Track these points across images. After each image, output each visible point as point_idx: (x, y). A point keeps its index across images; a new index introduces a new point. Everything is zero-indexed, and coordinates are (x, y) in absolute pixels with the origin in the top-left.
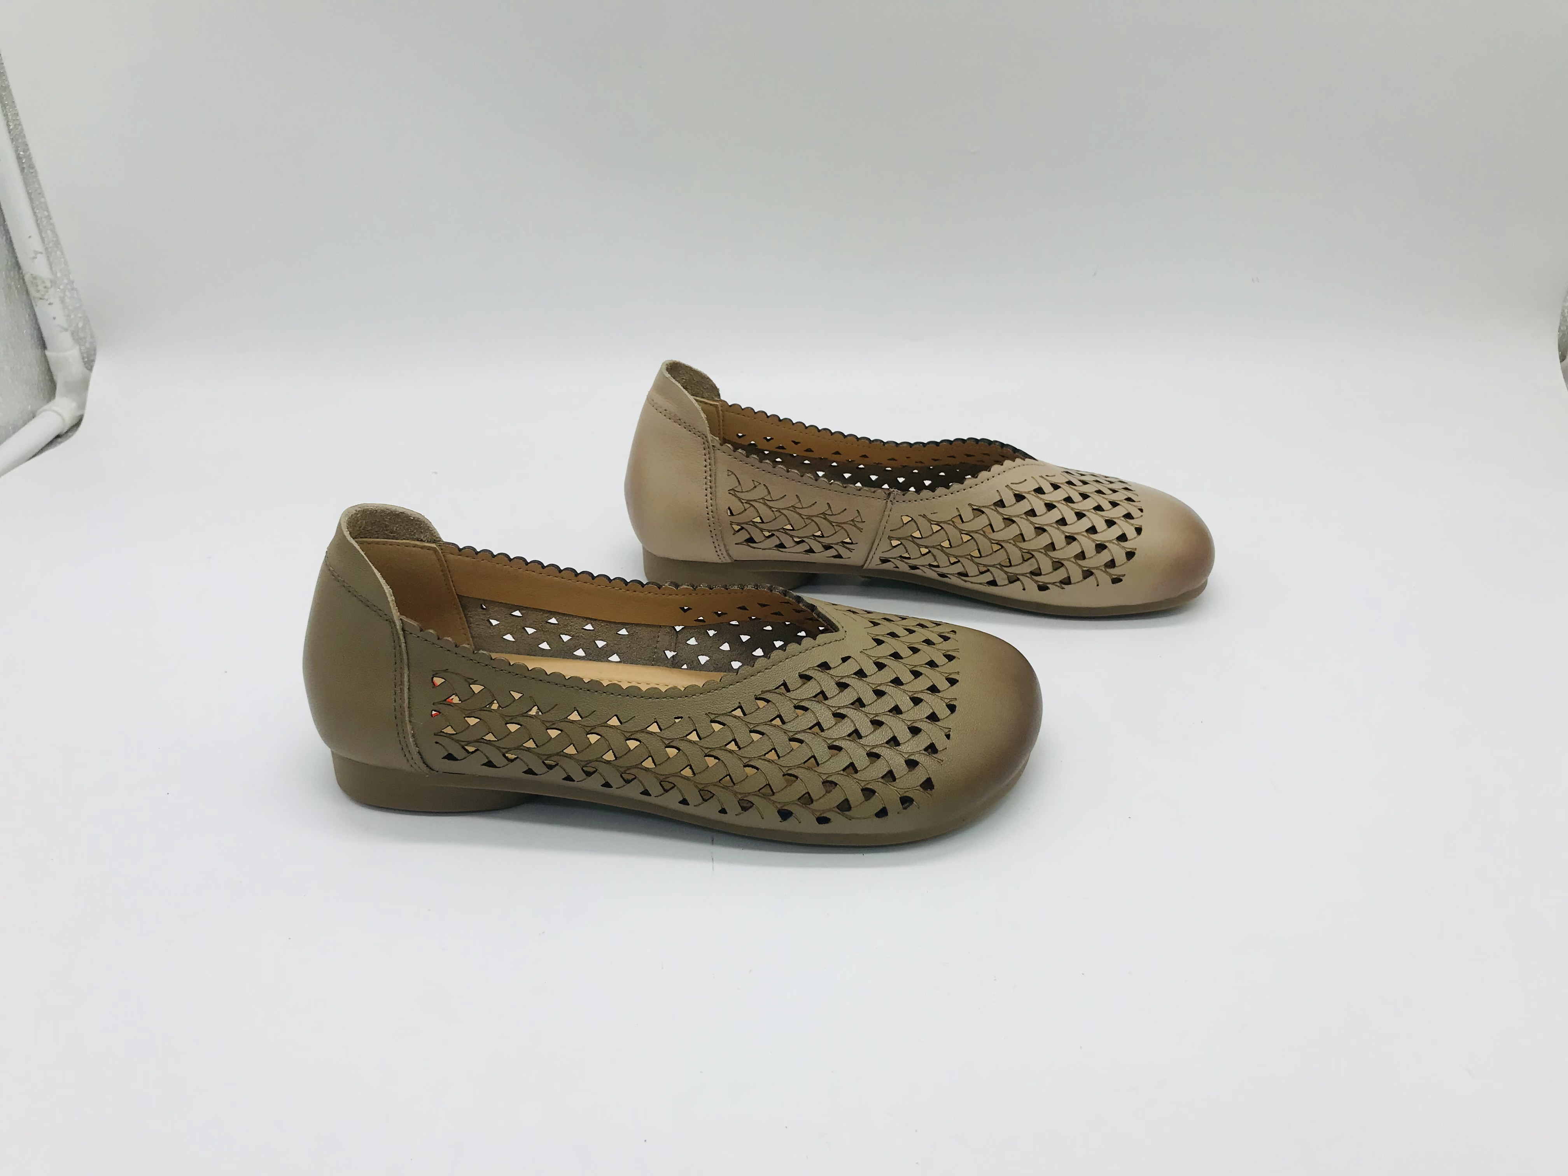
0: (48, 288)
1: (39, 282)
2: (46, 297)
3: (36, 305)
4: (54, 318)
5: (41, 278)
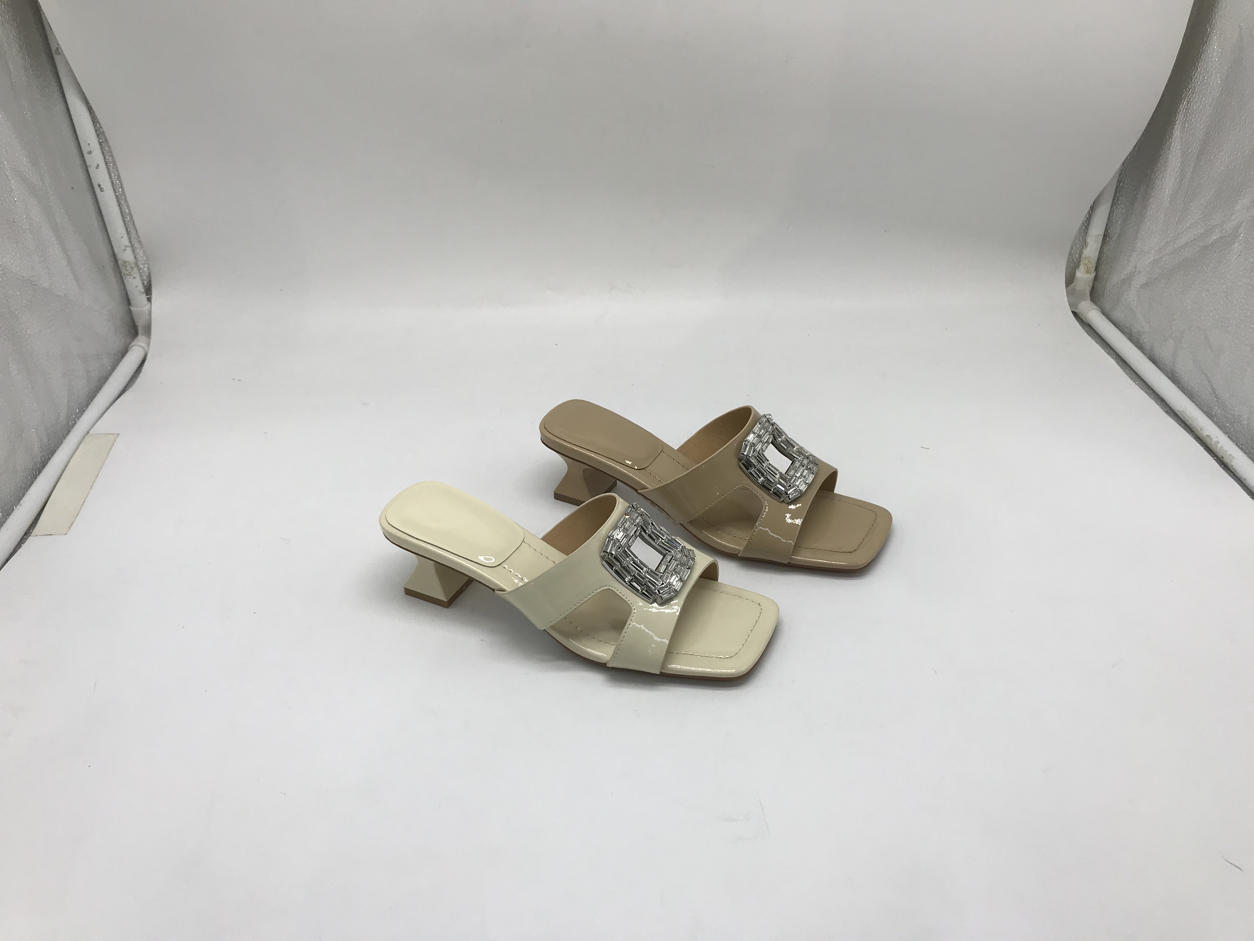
0: (134, 268)
1: (128, 264)
2: (132, 274)
3: (126, 279)
4: (137, 287)
5: (129, 262)
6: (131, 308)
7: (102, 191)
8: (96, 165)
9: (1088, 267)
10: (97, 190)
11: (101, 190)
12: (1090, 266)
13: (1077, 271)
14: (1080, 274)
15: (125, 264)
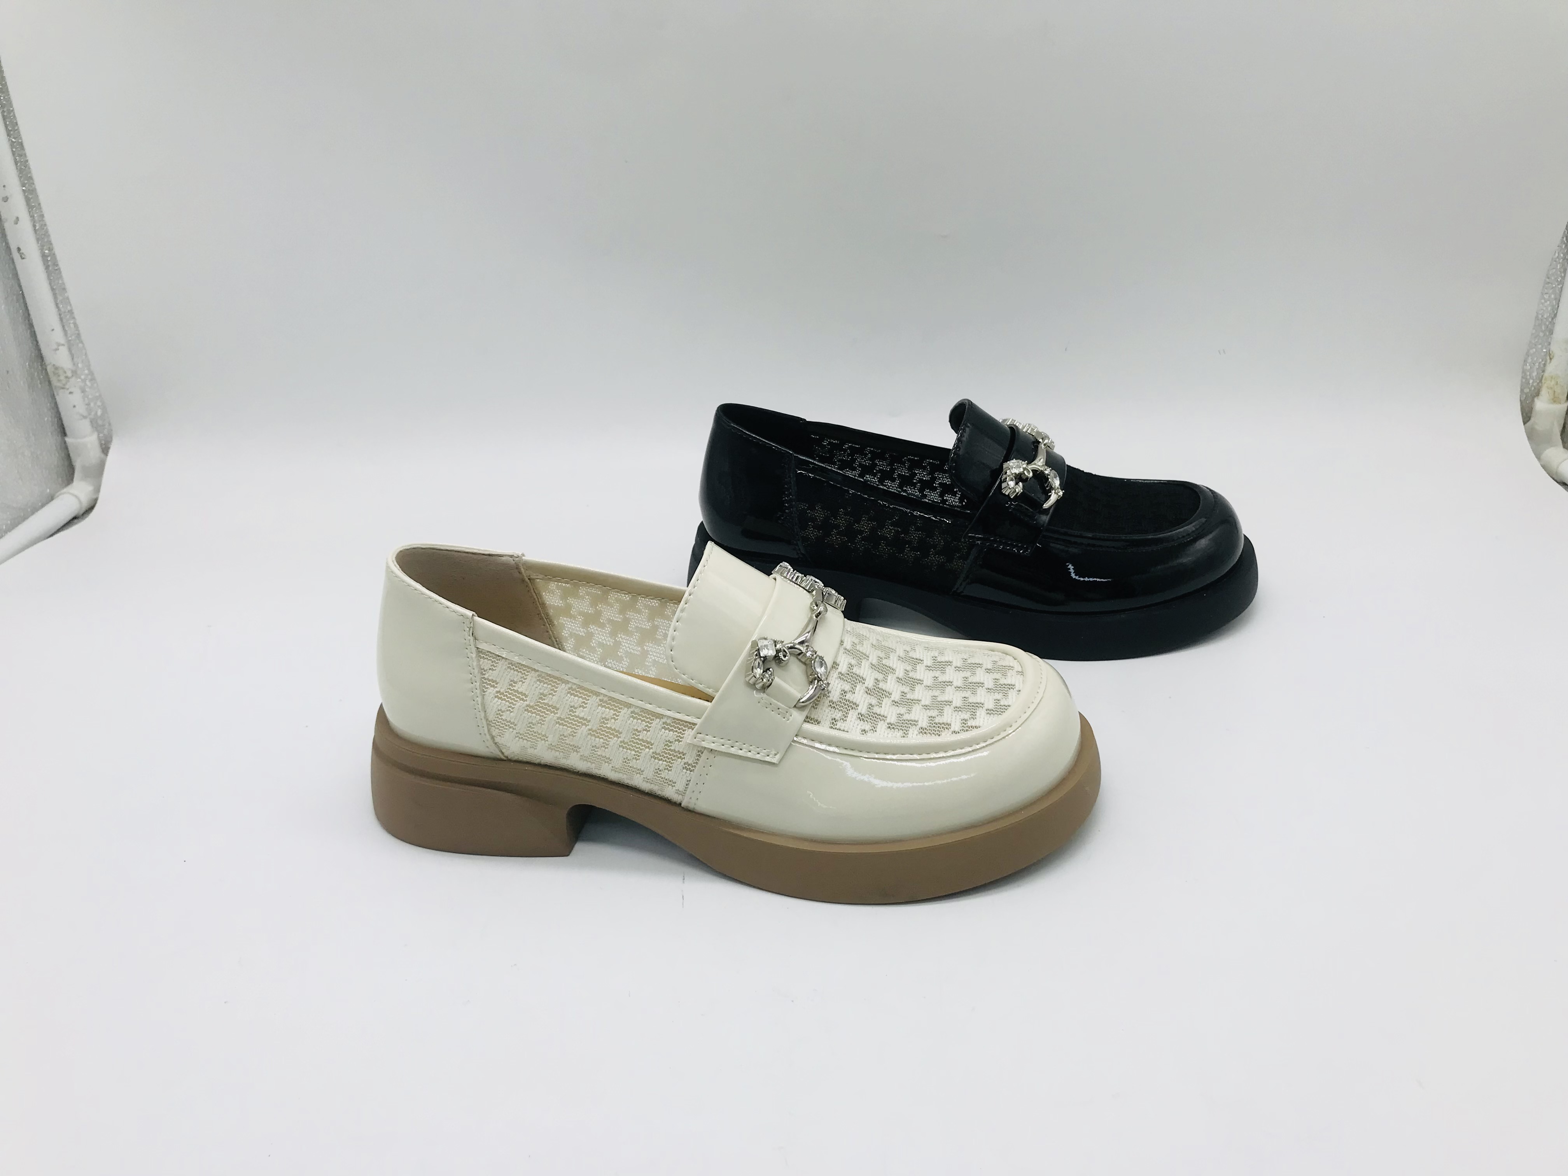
0: (69, 378)
1: (61, 372)
2: (67, 387)
3: (58, 395)
4: (74, 406)
5: (62, 368)
6: (67, 439)
7: (23, 258)
8: (15, 218)
9: (1555, 391)
10: (16, 255)
11: (21, 257)
12: (1558, 390)
13: (1536, 399)
14: (1541, 405)
15: (57, 372)
